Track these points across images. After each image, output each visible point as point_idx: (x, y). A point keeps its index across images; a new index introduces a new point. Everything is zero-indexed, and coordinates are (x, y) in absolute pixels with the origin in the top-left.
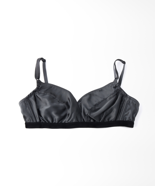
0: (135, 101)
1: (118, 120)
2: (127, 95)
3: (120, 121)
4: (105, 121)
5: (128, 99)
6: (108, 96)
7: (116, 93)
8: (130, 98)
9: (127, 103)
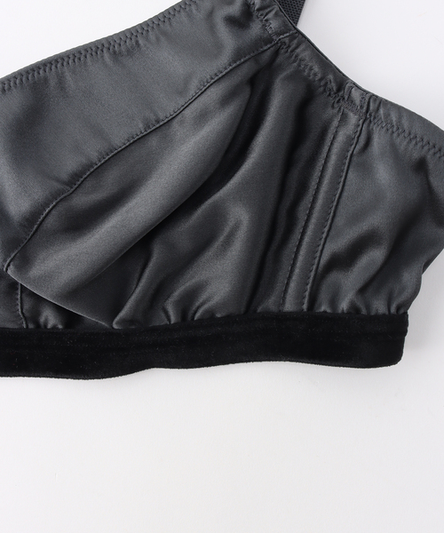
0: (412, 138)
1: (270, 304)
2: (342, 81)
3: (281, 318)
4: (160, 320)
5: (353, 119)
6: (181, 102)
7: (246, 70)
8: (374, 107)
9: (342, 157)
